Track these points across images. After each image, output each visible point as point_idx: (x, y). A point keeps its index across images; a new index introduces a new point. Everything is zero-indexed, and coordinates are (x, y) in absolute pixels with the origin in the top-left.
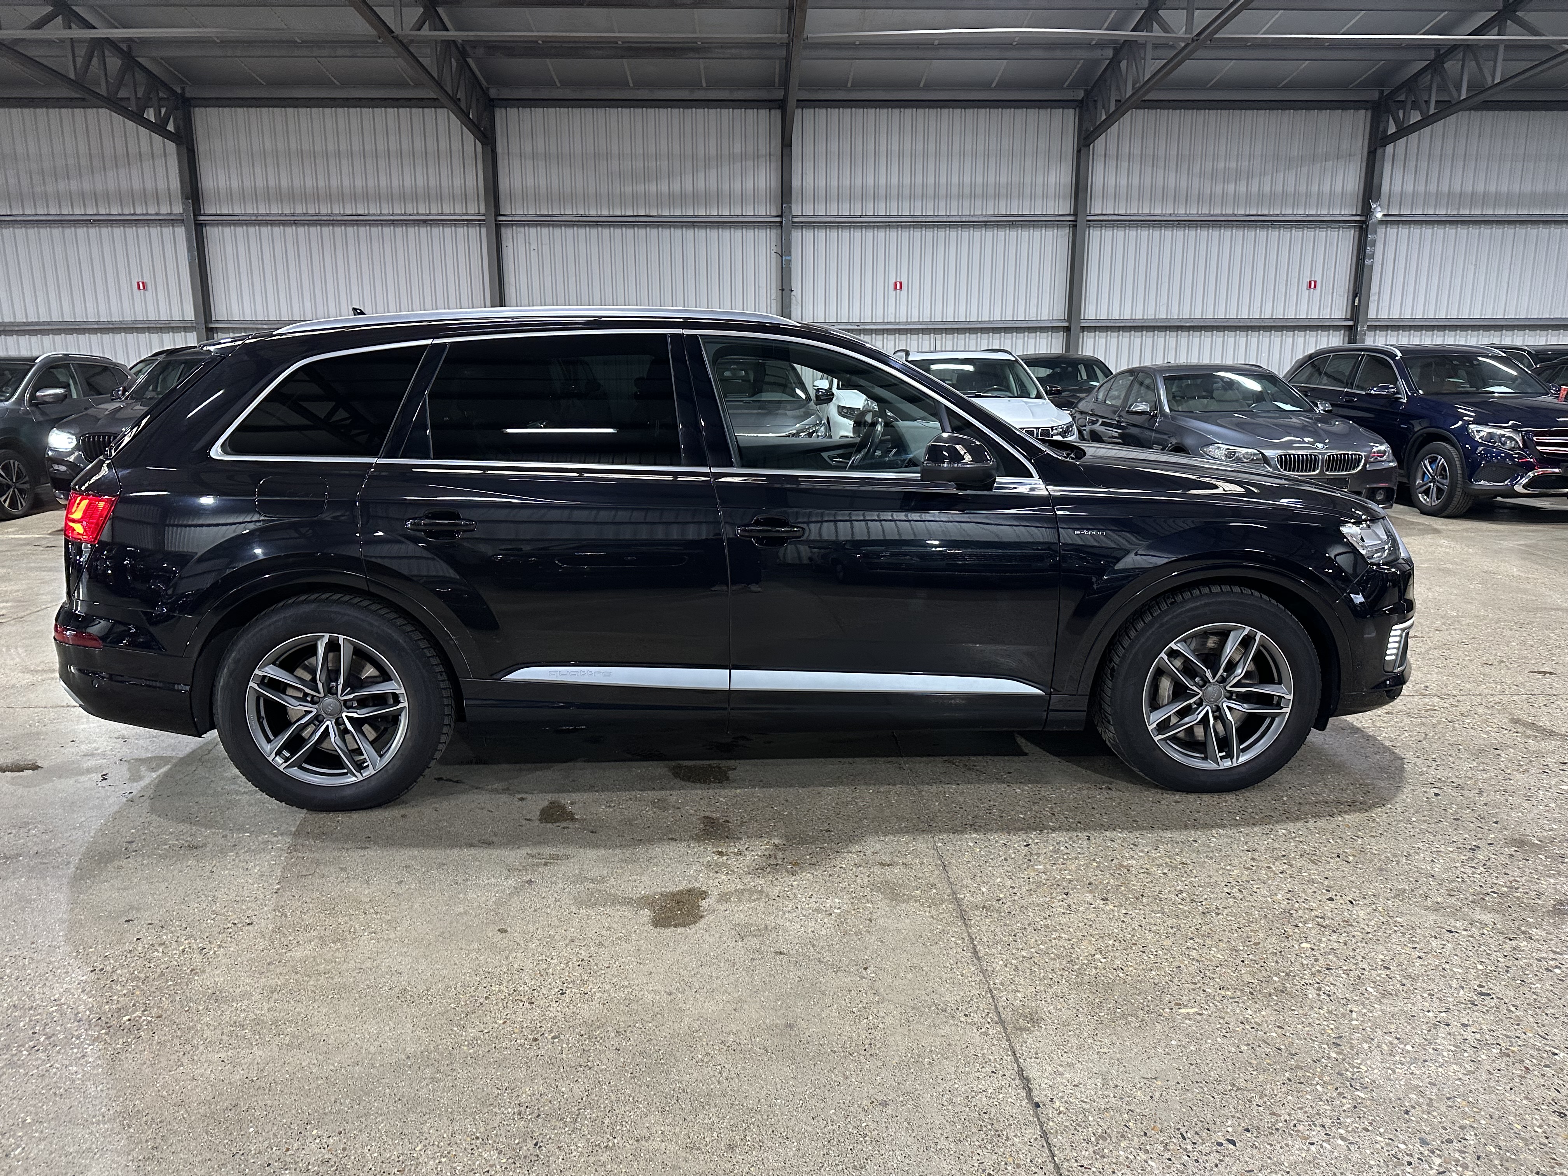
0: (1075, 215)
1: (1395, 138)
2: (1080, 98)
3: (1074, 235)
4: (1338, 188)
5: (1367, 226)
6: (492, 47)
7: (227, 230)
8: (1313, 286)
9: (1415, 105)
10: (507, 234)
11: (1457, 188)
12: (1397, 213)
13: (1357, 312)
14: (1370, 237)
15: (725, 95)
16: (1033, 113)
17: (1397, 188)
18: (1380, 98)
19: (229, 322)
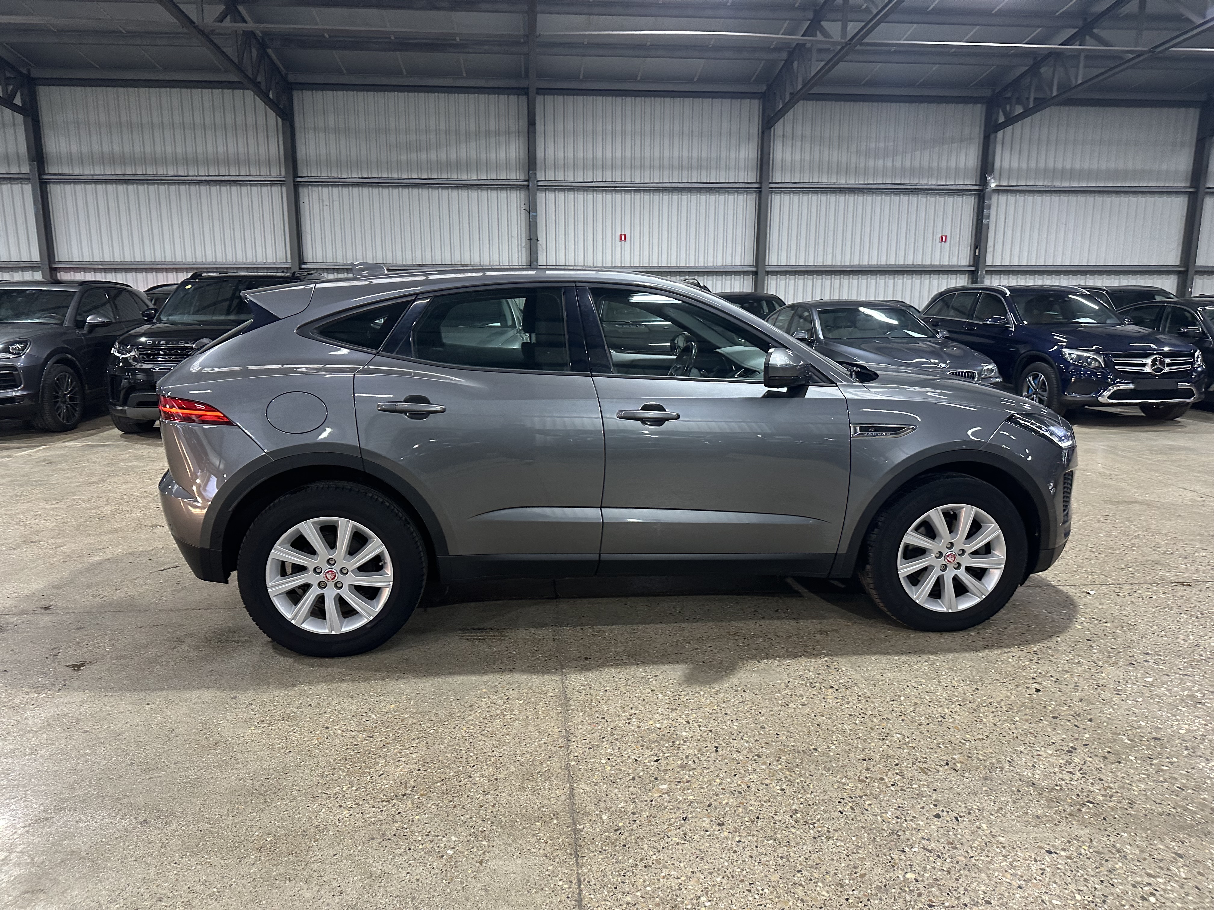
0: (760, 183)
1: (1003, 126)
2: (763, 91)
3: (760, 199)
4: (962, 165)
5: (984, 194)
6: (287, 39)
7: (68, 188)
8: (944, 240)
9: (1019, 101)
10: (304, 192)
11: (1051, 165)
12: (1006, 184)
13: (977, 260)
14: (987, 202)
15: (481, 83)
16: (727, 102)
17: (1006, 165)
18: (992, 95)
19: (70, 263)
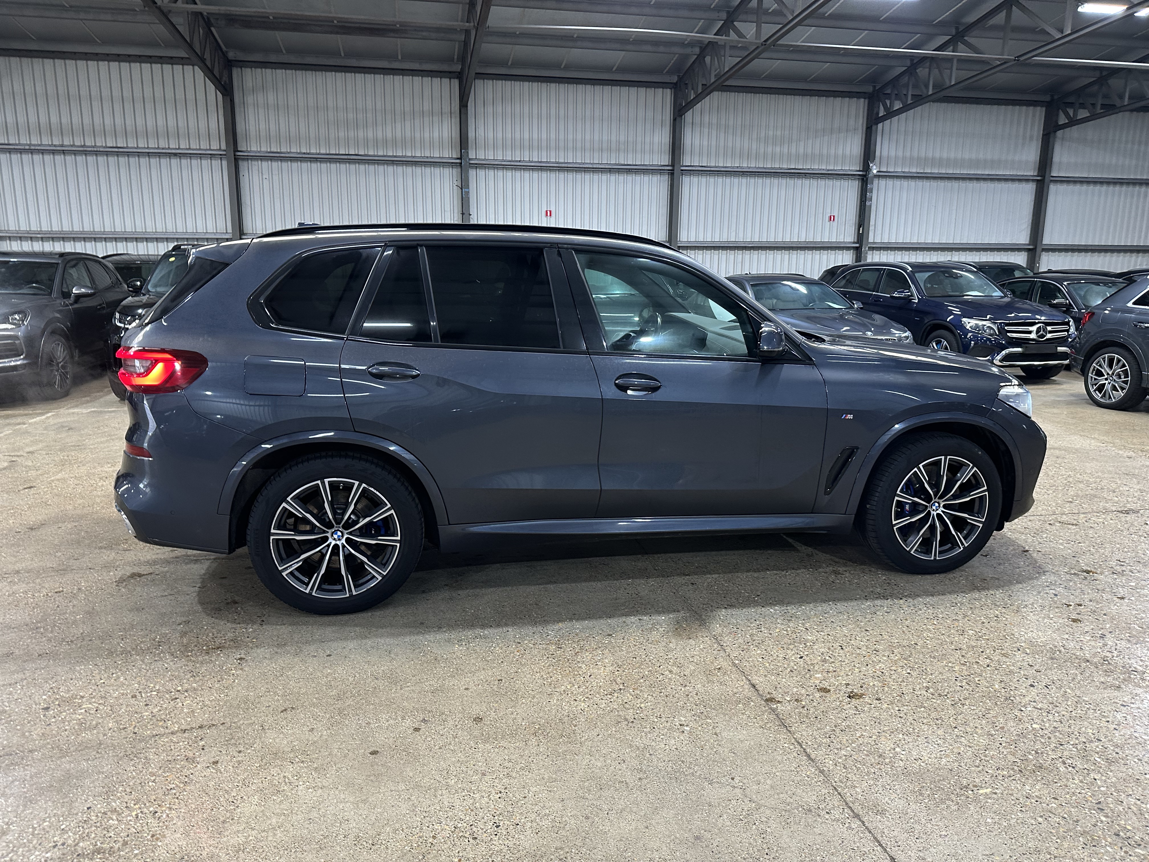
0: (673, 166)
1: (884, 119)
2: (675, 82)
3: (672, 180)
4: (848, 152)
5: (867, 179)
6: (231, 19)
8: (832, 219)
9: (898, 97)
10: (243, 165)
11: (923, 154)
12: (885, 170)
13: (861, 237)
14: (869, 187)
15: (416, 66)
16: (642, 90)
17: (885, 153)
18: (874, 91)
